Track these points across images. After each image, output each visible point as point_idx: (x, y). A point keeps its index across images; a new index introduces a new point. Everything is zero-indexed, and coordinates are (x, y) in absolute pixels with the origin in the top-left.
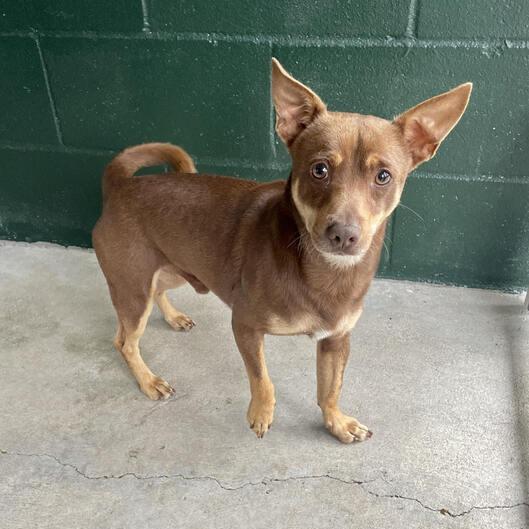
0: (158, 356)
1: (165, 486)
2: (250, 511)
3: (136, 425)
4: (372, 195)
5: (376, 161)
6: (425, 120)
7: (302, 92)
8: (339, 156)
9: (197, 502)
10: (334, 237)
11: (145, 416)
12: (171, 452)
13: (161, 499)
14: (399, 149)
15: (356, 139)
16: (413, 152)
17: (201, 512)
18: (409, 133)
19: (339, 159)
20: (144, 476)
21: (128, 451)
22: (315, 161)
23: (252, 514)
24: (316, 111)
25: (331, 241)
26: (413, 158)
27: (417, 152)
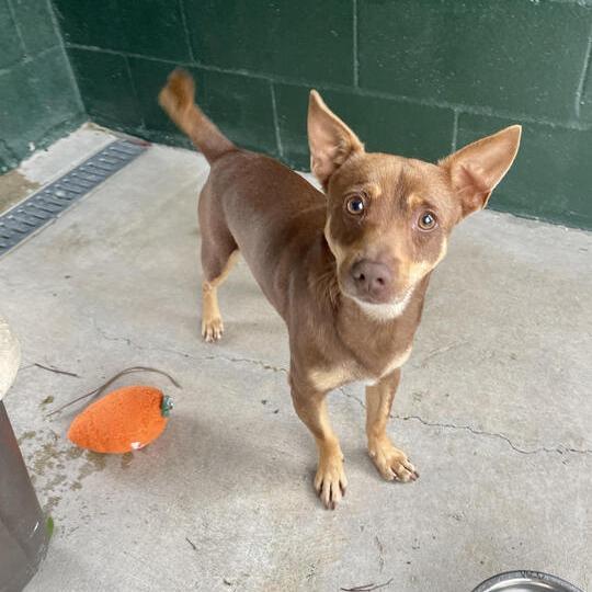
0: (435, 299)
1: (453, 437)
2: (547, 480)
3: (418, 367)
4: (414, 240)
5: (419, 200)
6: (472, 167)
7: (338, 128)
8: (377, 188)
9: (488, 459)
10: (358, 276)
11: (427, 359)
12: (456, 401)
13: (450, 450)
14: (445, 193)
15: (398, 174)
16: (462, 200)
17: (493, 471)
18: (456, 178)
19: (378, 191)
20: (430, 422)
21: (411, 393)
22: (349, 194)
23: (549, 483)
24: (352, 149)
25: (355, 279)
26: (463, 207)
27: (467, 200)
